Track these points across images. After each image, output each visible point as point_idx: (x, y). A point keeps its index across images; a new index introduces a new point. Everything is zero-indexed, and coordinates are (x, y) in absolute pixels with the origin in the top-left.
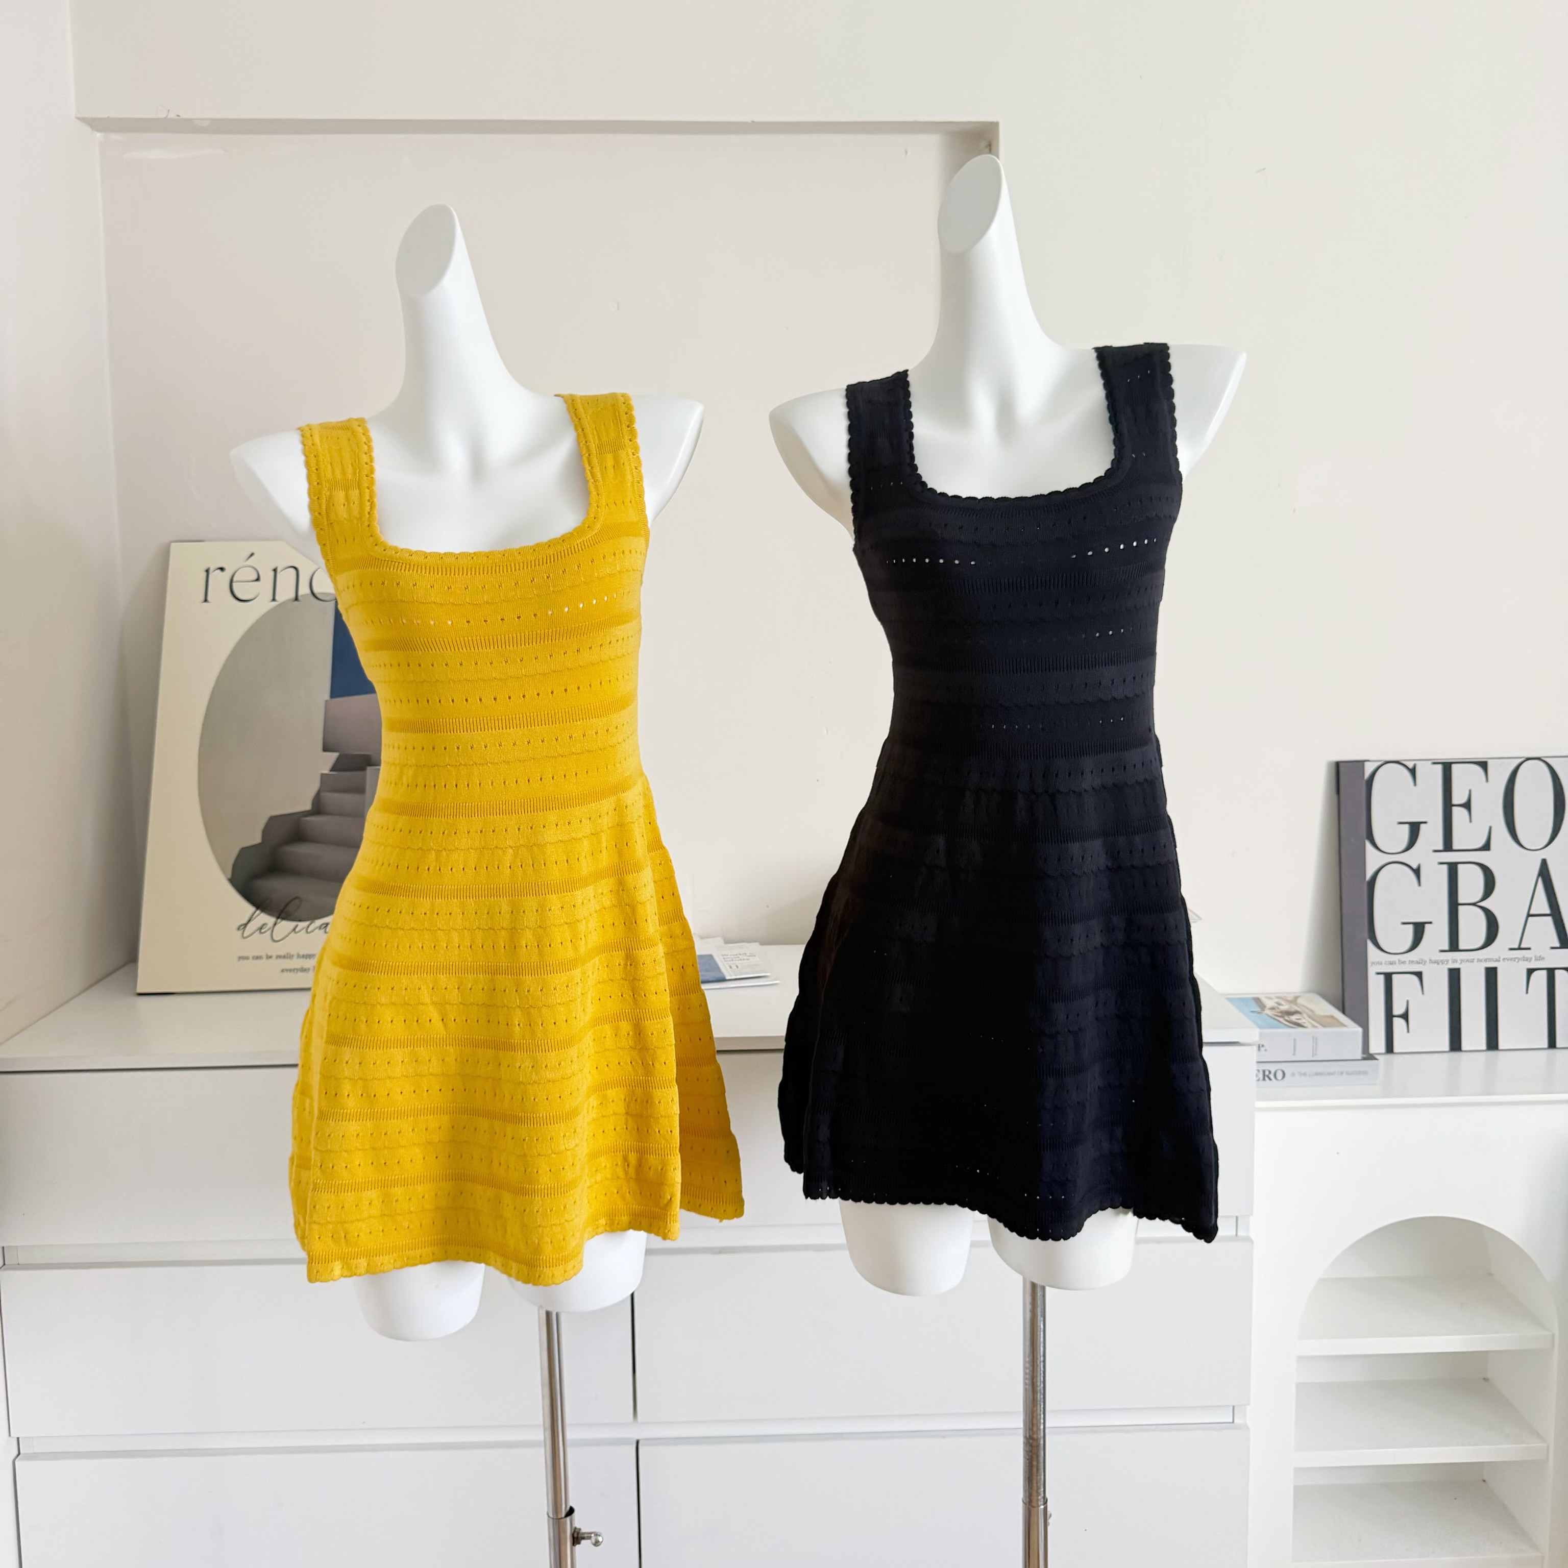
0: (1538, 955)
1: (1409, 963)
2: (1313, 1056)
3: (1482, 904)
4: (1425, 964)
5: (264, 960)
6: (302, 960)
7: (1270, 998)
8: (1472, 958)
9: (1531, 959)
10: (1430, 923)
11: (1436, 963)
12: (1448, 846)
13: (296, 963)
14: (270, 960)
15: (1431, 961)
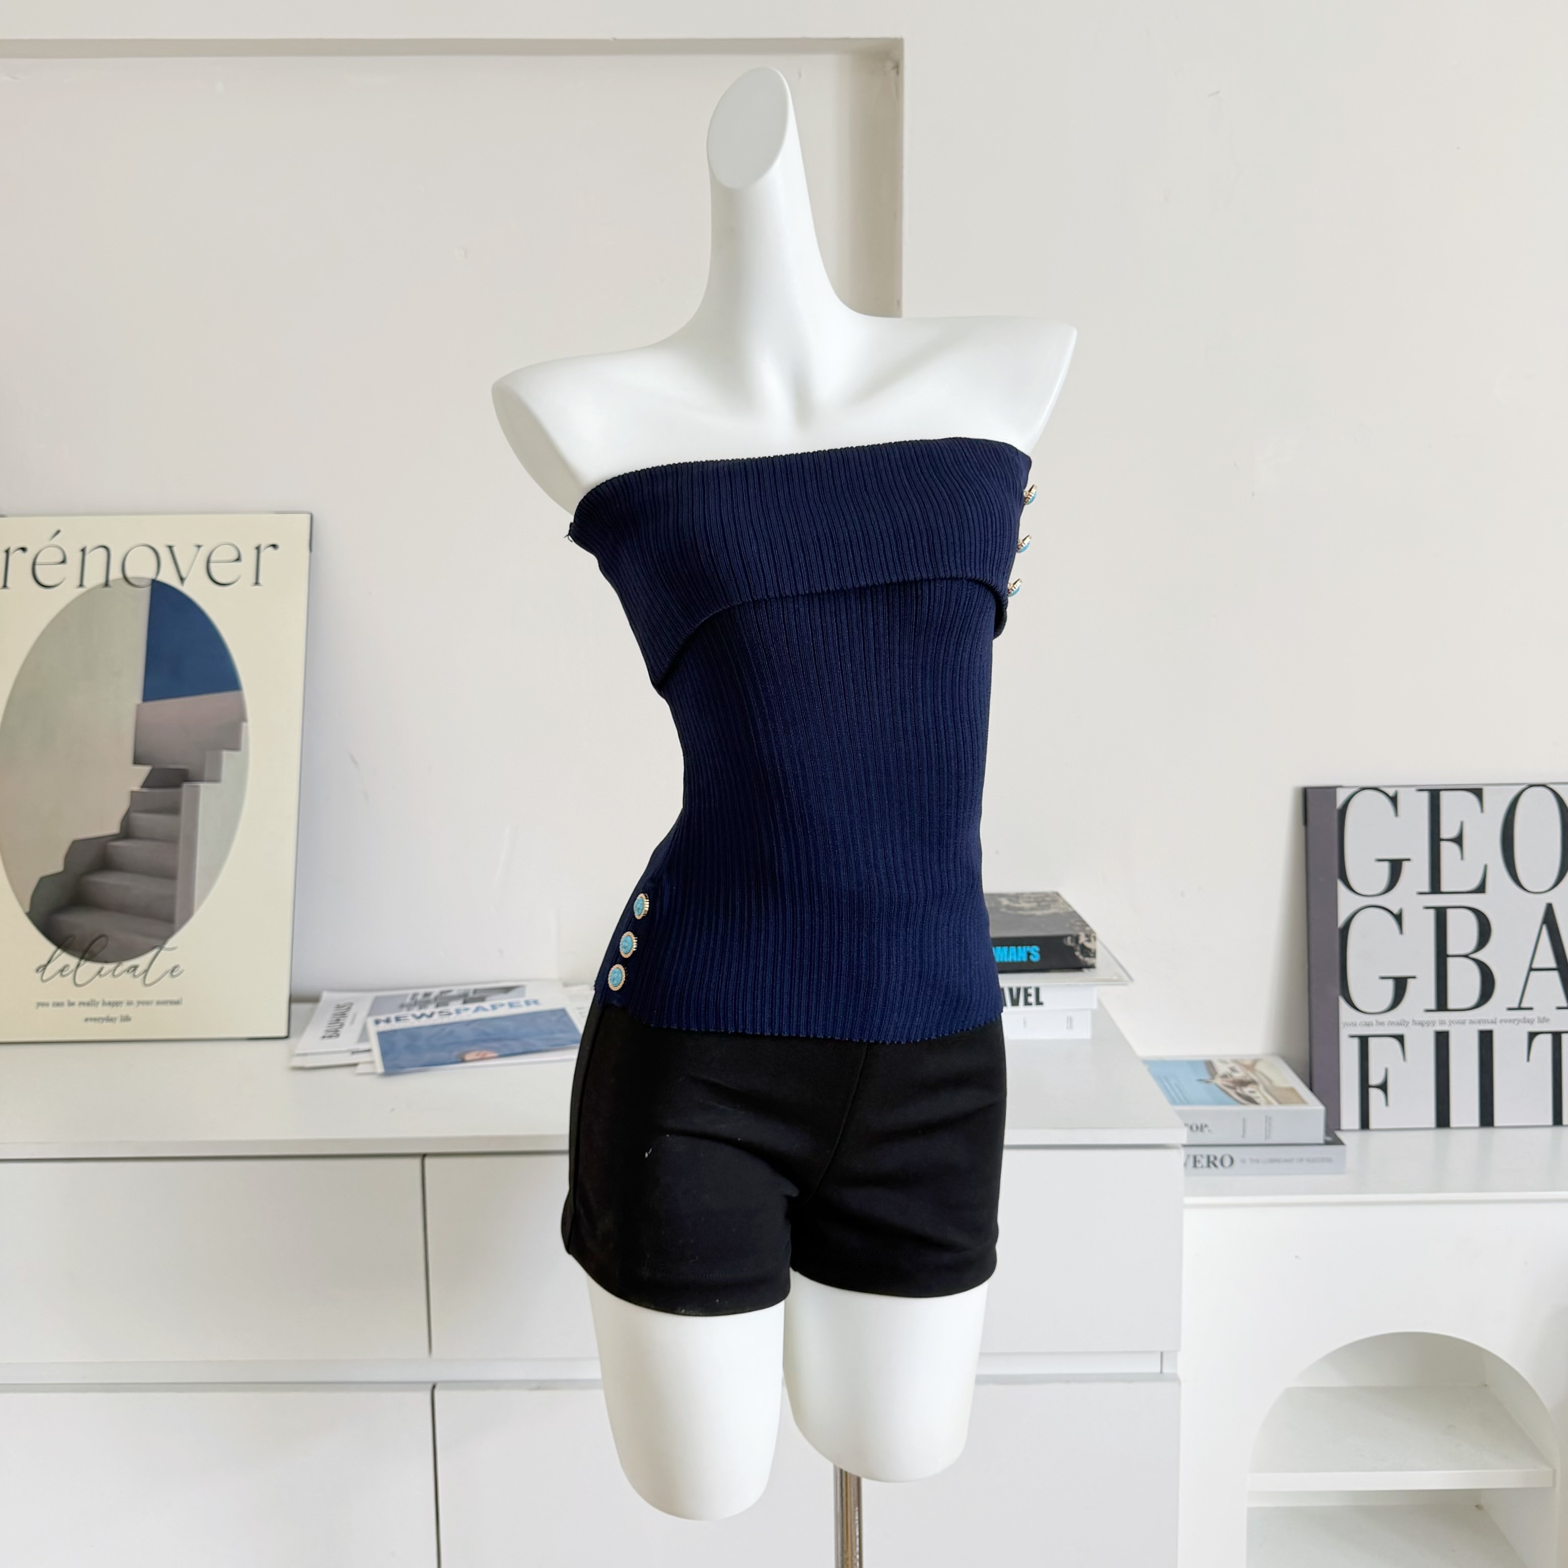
0: (1542, 1017)
1: (1388, 1025)
2: (1267, 1137)
3: (1474, 956)
4: (1407, 1025)
5: (66, 1008)
6: (108, 1008)
7: (1224, 1062)
8: (1465, 1018)
9: (1534, 1020)
10: (1414, 977)
11: (1420, 1024)
12: (1435, 887)
13: (103, 1011)
14: (72, 1008)
15: (1414, 1022)
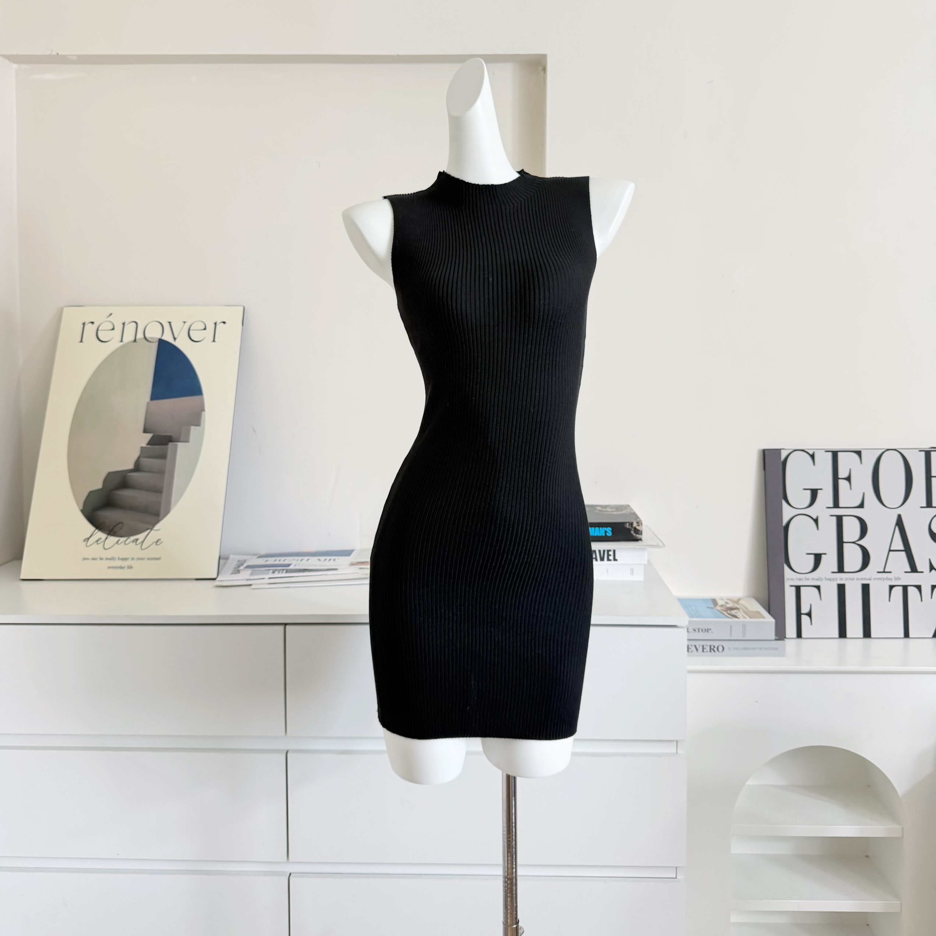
0: (896, 576)
1: (811, 580)
2: (743, 636)
3: (859, 542)
4: (822, 580)
5: (98, 561)
6: (120, 561)
7: (722, 599)
8: (854, 577)
9: (892, 579)
10: (825, 554)
11: (829, 580)
12: (836, 504)
13: (118, 563)
14: (101, 561)
15: (826, 579)
